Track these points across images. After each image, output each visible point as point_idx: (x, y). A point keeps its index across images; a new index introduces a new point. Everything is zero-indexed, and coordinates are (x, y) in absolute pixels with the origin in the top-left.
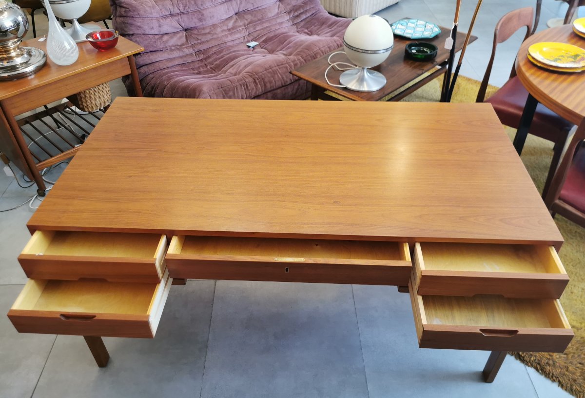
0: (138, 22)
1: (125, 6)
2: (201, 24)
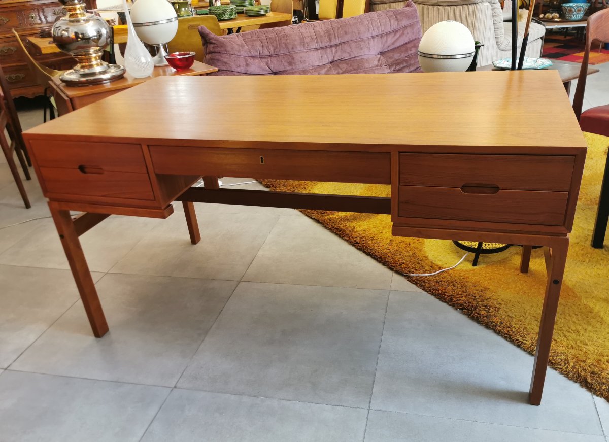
0: (225, 58)
1: (214, 42)
2: (290, 67)
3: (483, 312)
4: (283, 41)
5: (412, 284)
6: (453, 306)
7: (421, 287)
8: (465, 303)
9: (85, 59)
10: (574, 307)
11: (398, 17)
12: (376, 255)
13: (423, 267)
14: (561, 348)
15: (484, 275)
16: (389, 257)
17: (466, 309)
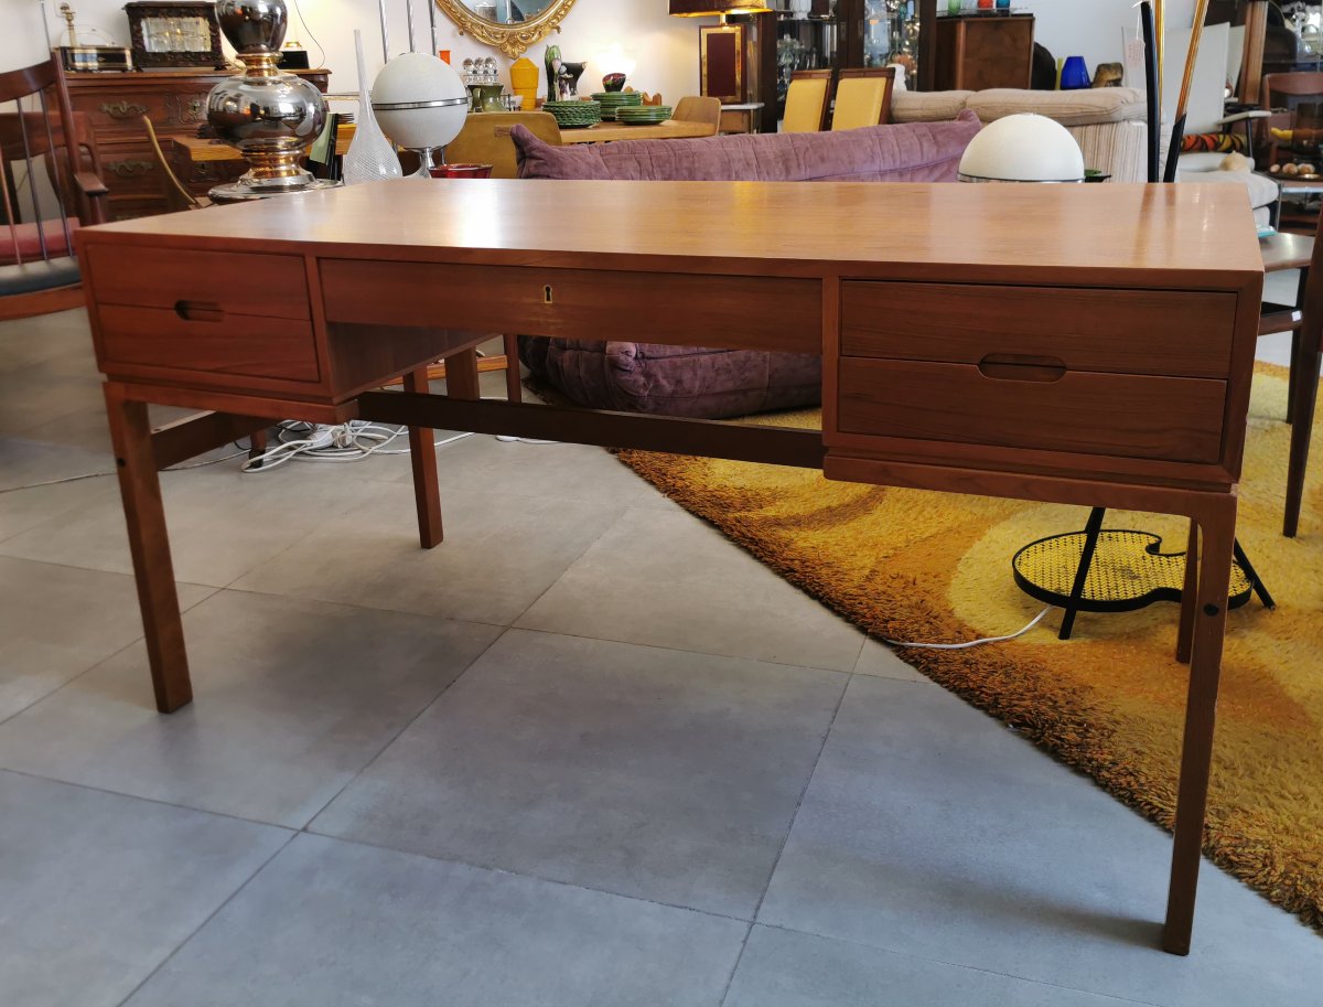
3: (1072, 736)
4: (685, 164)
5: (906, 665)
6: (999, 717)
7: (927, 671)
8: (1030, 712)
9: (264, 160)
10: (1300, 744)
11: (940, 138)
12: (830, 599)
13: (938, 631)
14: (1258, 829)
15: (1086, 659)
16: (861, 603)
17: (1029, 726)
